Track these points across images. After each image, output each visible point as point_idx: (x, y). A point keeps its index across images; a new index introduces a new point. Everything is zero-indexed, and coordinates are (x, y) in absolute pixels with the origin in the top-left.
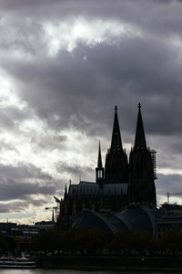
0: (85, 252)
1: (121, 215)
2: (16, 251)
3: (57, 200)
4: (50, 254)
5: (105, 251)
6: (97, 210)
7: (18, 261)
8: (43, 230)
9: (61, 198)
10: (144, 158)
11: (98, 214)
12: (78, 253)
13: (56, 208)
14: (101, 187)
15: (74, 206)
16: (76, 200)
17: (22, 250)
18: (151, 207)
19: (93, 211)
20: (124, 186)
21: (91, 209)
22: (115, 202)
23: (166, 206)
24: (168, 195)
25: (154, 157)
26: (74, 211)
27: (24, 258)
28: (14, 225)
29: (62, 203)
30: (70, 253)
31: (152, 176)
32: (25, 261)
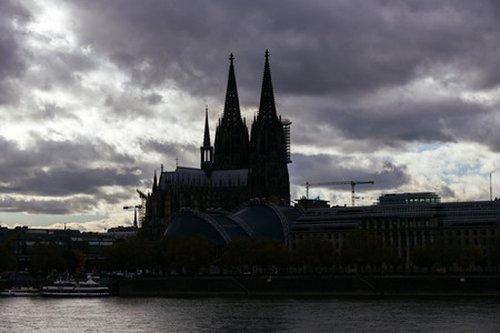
0: (184, 271)
1: (238, 216)
2: (78, 271)
3: (142, 196)
4: (131, 275)
5: (213, 269)
6: (202, 209)
7: (82, 286)
8: (120, 240)
9: (148, 191)
10: (272, 131)
11: (203, 215)
12: (173, 272)
13: (140, 207)
14: (209, 175)
15: (168, 203)
16: (170, 194)
17: (88, 269)
18: (282, 204)
19: (196, 210)
20: (243, 174)
21: (193, 207)
22: (229, 197)
23: (304, 202)
24: (308, 185)
25: (288, 130)
26: (168, 211)
27: (91, 282)
28: (76, 233)
29: (149, 200)
30: (161, 273)
31: (284, 158)
32: (93, 286)
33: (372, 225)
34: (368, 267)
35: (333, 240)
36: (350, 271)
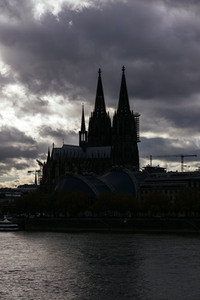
0: (68, 214)
1: (103, 178)
3: (40, 164)
4: (32, 217)
5: (87, 213)
6: (80, 173)
8: (26, 193)
9: (44, 161)
10: (127, 123)
11: (81, 177)
12: (61, 215)
13: (39, 171)
14: (84, 150)
15: (57, 169)
16: (60, 162)
17: (5, 213)
18: (134, 170)
19: (76, 174)
20: (107, 150)
21: (74, 172)
23: (149, 169)
25: (138, 120)
26: (57, 174)
27: (6, 221)
29: (45, 166)
30: (53, 215)
31: (135, 139)
33: (195, 184)
34: (193, 213)
35: (169, 195)
36: (180, 215)
